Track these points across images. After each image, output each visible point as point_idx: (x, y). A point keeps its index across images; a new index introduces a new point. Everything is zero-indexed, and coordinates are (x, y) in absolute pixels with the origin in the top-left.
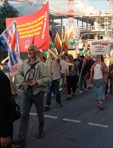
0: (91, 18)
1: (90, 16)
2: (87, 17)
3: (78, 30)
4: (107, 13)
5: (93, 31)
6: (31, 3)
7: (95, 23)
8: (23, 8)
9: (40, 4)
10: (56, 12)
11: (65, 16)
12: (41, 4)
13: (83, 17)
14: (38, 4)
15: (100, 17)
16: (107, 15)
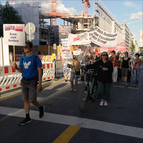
0: (75, 19)
1: (75, 17)
2: (73, 18)
3: (69, 29)
4: (89, 15)
5: (77, 30)
6: (28, 5)
7: (79, 23)
8: (21, 8)
9: (35, 6)
10: (46, 13)
11: (54, 17)
12: (37, 6)
13: (69, 18)
14: (34, 6)
15: (83, 19)
16: (89, 17)
